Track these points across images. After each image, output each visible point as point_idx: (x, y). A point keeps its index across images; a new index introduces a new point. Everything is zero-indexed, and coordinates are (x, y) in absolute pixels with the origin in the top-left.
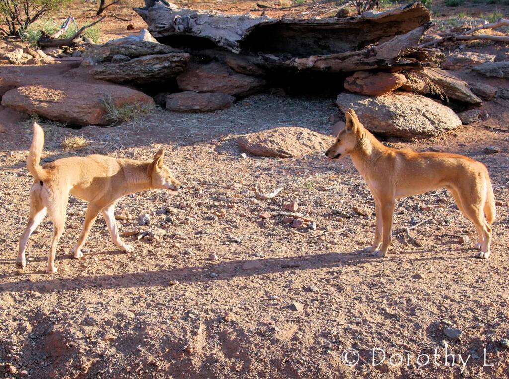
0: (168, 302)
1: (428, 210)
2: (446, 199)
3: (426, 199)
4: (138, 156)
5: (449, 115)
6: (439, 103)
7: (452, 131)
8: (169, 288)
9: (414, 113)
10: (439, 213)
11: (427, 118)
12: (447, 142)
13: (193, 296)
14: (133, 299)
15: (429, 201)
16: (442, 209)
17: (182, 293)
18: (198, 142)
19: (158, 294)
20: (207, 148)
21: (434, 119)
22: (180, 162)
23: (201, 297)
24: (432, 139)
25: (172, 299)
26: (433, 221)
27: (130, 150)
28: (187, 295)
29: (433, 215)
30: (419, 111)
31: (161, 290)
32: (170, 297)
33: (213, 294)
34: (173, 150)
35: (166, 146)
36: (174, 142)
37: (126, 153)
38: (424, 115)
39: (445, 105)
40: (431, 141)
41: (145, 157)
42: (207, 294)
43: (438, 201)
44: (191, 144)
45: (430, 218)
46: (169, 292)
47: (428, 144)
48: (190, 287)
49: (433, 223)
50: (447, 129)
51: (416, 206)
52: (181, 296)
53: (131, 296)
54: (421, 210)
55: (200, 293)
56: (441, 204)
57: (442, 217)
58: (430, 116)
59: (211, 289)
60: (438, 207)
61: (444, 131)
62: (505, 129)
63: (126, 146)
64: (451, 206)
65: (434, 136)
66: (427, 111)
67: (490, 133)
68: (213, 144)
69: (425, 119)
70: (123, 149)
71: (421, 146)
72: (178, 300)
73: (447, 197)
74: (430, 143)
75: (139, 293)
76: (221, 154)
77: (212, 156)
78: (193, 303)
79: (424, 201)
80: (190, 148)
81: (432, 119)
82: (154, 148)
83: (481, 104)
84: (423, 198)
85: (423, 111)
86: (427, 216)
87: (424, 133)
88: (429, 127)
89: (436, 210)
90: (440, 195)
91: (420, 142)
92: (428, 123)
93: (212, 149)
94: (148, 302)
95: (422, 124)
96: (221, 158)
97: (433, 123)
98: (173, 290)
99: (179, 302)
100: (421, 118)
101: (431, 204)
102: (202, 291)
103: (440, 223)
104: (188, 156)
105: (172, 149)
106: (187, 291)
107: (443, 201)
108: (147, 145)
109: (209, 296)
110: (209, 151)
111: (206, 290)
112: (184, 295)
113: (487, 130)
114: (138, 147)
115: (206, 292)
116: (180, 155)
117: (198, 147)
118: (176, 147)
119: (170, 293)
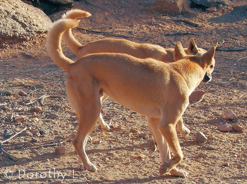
1: (22, 120)
2: (40, 108)
3: (20, 109)
5: (40, 17)
6: (29, 4)
7: (44, 34)
9: (3, 16)
10: (34, 124)
11: (17, 21)
12: (39, 47)
15: (22, 111)
16: (37, 119)
21: (25, 21)
24: (24, 43)
26: (29, 132)
29: (28, 126)
30: (8, 13)
38: (14, 18)
39: (35, 6)
40: (23, 46)
43: (33, 111)
45: (25, 129)
47: (20, 49)
49: (28, 135)
50: (39, 33)
51: (10, 117)
54: (15, 121)
56: (35, 113)
57: (37, 128)
58: (21, 19)
60: (32, 117)
61: (36, 35)
62: (98, 30)
64: (46, 116)
65: (25, 40)
66: (16, 13)
67: (83, 36)
69: (15, 22)
71: (12, 51)
73: (41, 105)
74: (22, 48)
79: (18, 111)
81: (23, 22)
83: (73, 5)
84: (17, 108)
85: (13, 13)
86: (21, 127)
87: (15, 37)
88: (21, 30)
89: (30, 121)
90: (34, 104)
91: (11, 47)
92: (18, 26)
95: (13, 28)
97: (24, 26)
100: (11, 21)
101: (25, 114)
103: (35, 135)
107: (37, 111)
113: (80, 32)
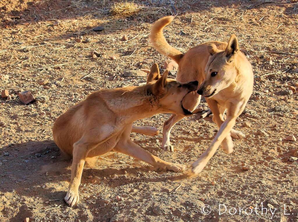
0: (242, 190)
4: (197, 22)
8: (242, 174)
13: (270, 183)
14: (202, 186)
17: (257, 179)
18: (265, 4)
19: (230, 181)
20: (275, 11)
22: (245, 28)
23: (279, 185)
25: (247, 186)
27: (187, 15)
28: (264, 182)
31: (233, 176)
32: (244, 184)
33: (294, 181)
34: (236, 14)
35: (227, 9)
36: (236, 5)
37: (182, 19)
41: (204, 24)
42: (286, 181)
44: (257, 7)
46: (242, 178)
48: (266, 174)
52: (256, 183)
53: (199, 183)
55: (278, 179)
59: (291, 176)
63: (182, 10)
68: (283, 6)
70: (179, 15)
72: (254, 187)
75: (208, 180)
76: (292, 18)
77: (281, 20)
78: (271, 192)
80: (255, 11)
82: (214, 12)
93: (281, 12)
94: (219, 189)
96: (293, 22)
98: (246, 176)
99: (254, 190)
102: (280, 178)
104: (254, 20)
105: (234, 12)
106: (262, 177)
108: (206, 9)
109: (289, 184)
110: (277, 14)
111: (285, 177)
112: (260, 182)
114: (195, 12)
115: (285, 179)
116: (244, 20)
117: (265, 10)
118: (240, 11)
119: (244, 180)
